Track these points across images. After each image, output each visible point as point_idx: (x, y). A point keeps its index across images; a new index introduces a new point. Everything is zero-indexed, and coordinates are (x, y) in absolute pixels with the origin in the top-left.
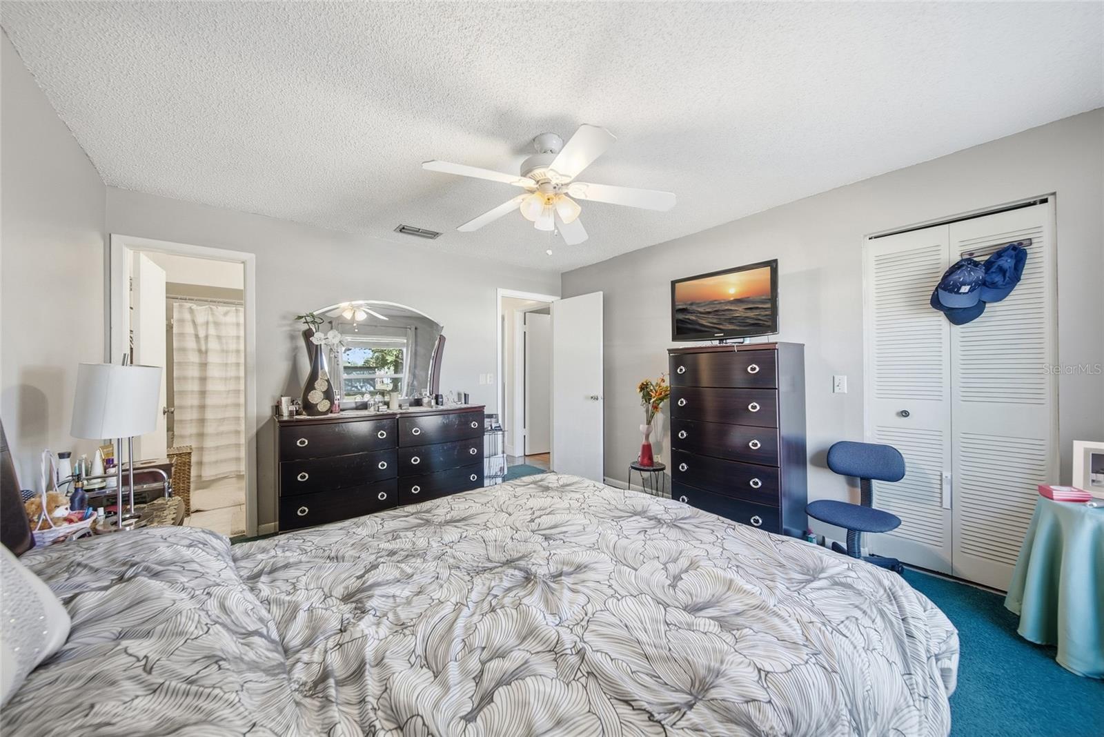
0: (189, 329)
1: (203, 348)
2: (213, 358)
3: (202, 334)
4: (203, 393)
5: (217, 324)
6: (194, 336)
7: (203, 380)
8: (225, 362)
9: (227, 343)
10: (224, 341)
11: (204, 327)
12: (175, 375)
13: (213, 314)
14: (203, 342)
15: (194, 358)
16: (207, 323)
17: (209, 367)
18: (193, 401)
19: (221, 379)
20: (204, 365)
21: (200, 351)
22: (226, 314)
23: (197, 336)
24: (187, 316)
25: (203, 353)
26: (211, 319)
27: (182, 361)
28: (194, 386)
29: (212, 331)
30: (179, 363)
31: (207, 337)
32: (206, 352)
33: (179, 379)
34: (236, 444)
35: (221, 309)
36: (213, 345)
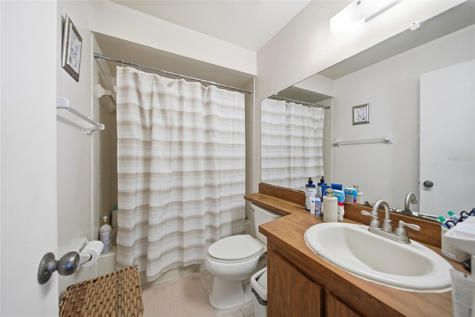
0: (133, 99)
1: (148, 124)
2: (158, 135)
3: (146, 106)
4: (147, 176)
5: (161, 95)
6: (138, 108)
7: (148, 160)
8: (169, 140)
9: (171, 119)
10: (168, 116)
11: (149, 98)
12: (118, 155)
13: (157, 84)
14: (147, 116)
15: (138, 134)
16: (152, 95)
17: (154, 145)
18: (137, 185)
19: (165, 159)
20: (148, 144)
21: (144, 127)
22: (170, 85)
23: (142, 110)
24: (131, 83)
25: (148, 129)
26: (155, 90)
27: (126, 137)
28: (138, 168)
29: (156, 104)
30: (123, 140)
31: (151, 111)
32: (151, 128)
33: (123, 158)
34: (178, 232)
35: (165, 81)
36: (158, 120)
